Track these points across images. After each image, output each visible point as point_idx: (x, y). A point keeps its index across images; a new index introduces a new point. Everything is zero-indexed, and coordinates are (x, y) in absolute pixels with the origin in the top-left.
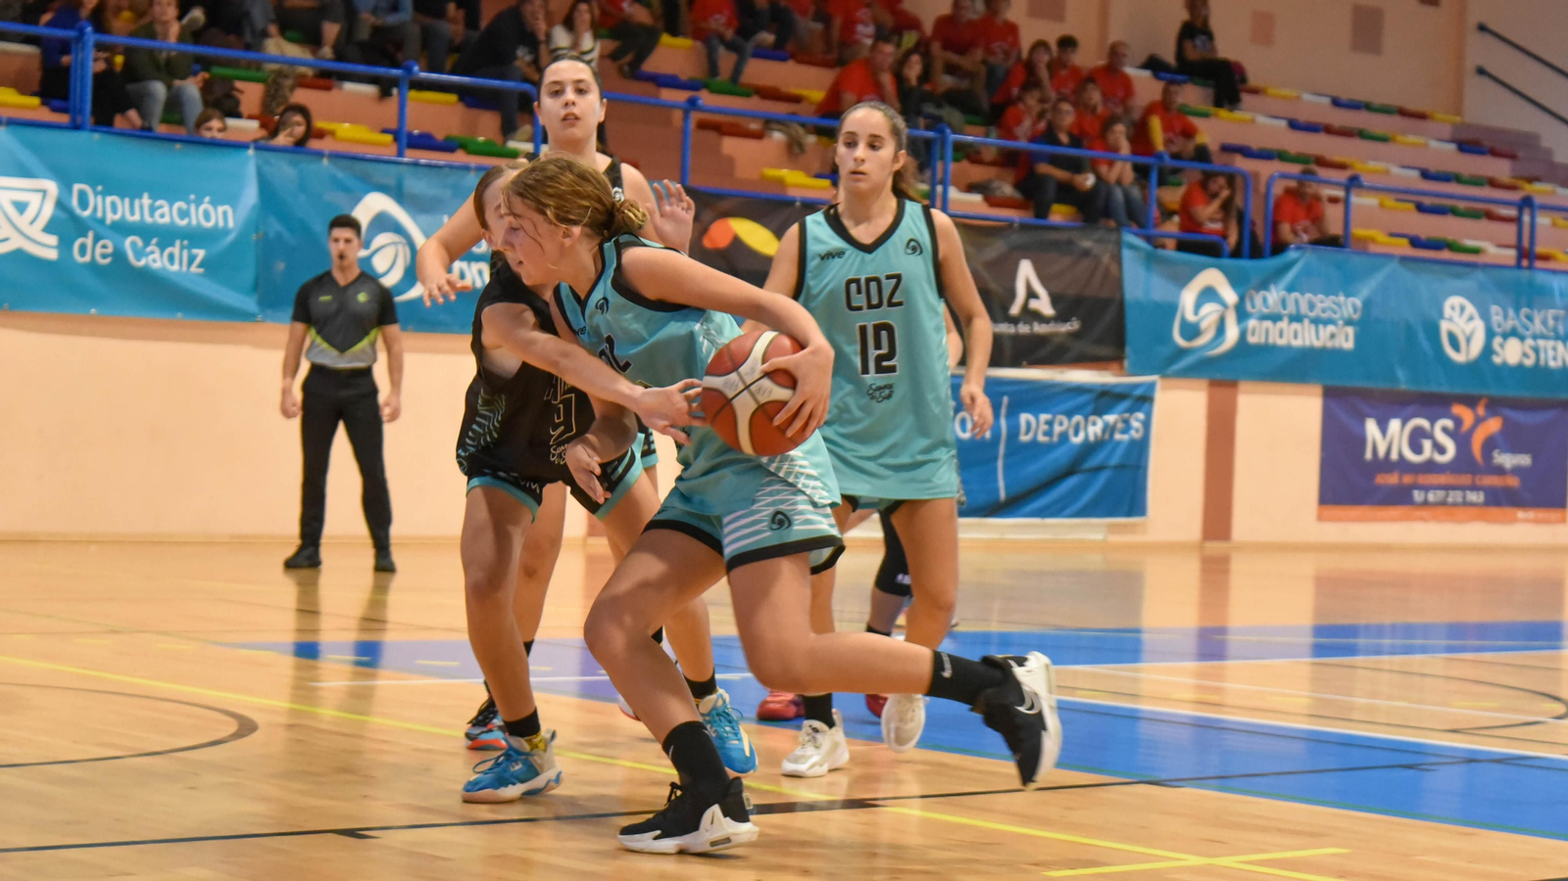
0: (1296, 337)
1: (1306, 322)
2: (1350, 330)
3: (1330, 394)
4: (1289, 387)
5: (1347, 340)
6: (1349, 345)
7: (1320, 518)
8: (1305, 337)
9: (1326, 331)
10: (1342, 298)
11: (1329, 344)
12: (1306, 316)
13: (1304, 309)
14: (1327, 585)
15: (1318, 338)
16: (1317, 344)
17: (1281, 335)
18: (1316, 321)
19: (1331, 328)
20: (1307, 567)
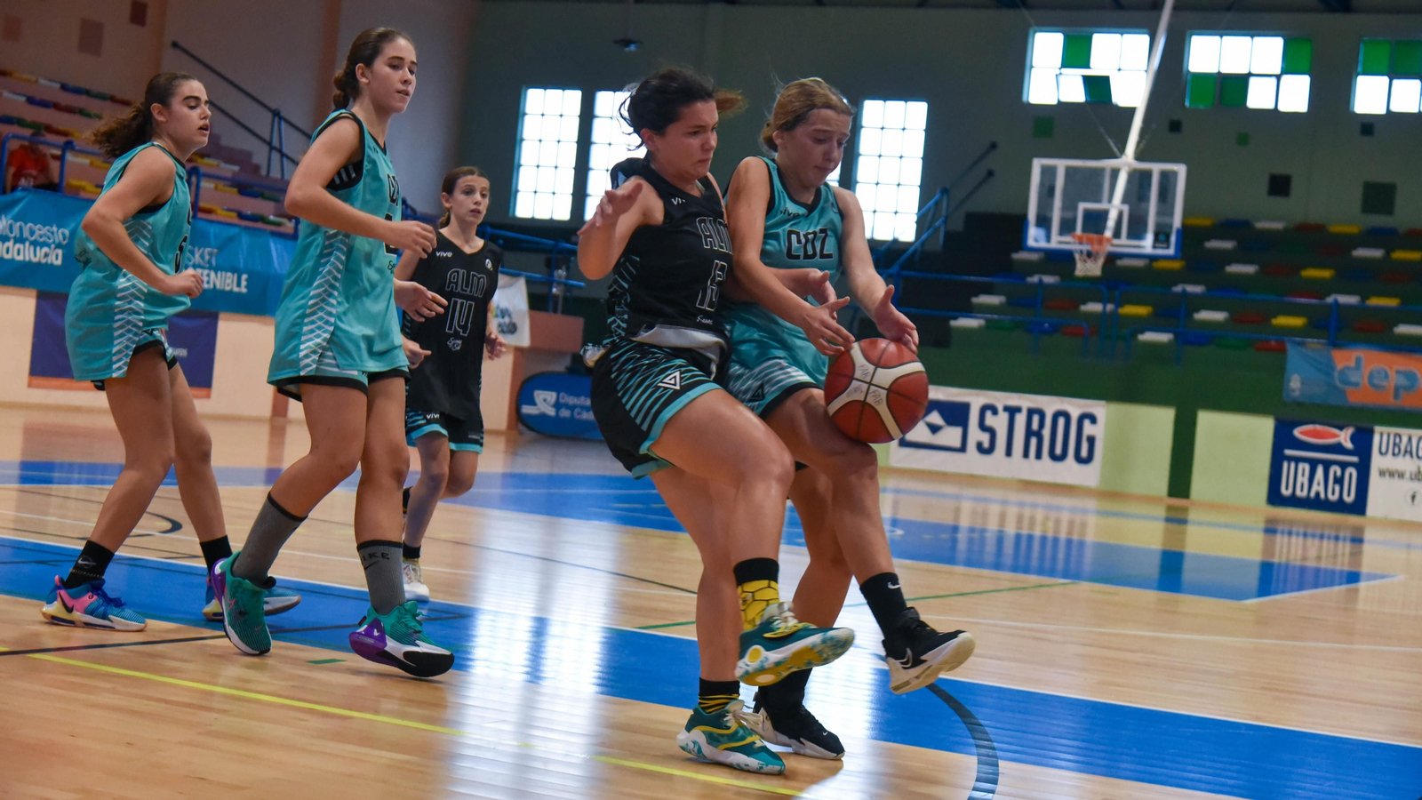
0: (19, 254)
1: (27, 244)
2: (60, 252)
3: (42, 297)
4: (11, 289)
5: (57, 258)
6: (59, 262)
7: (30, 385)
8: (26, 254)
9: (41, 252)
10: (55, 229)
11: (44, 261)
12: (27, 239)
13: (26, 234)
14: (31, 433)
15: (35, 255)
16: (35, 260)
17: (8, 252)
18: (35, 244)
19: (45, 249)
20: (18, 420)
